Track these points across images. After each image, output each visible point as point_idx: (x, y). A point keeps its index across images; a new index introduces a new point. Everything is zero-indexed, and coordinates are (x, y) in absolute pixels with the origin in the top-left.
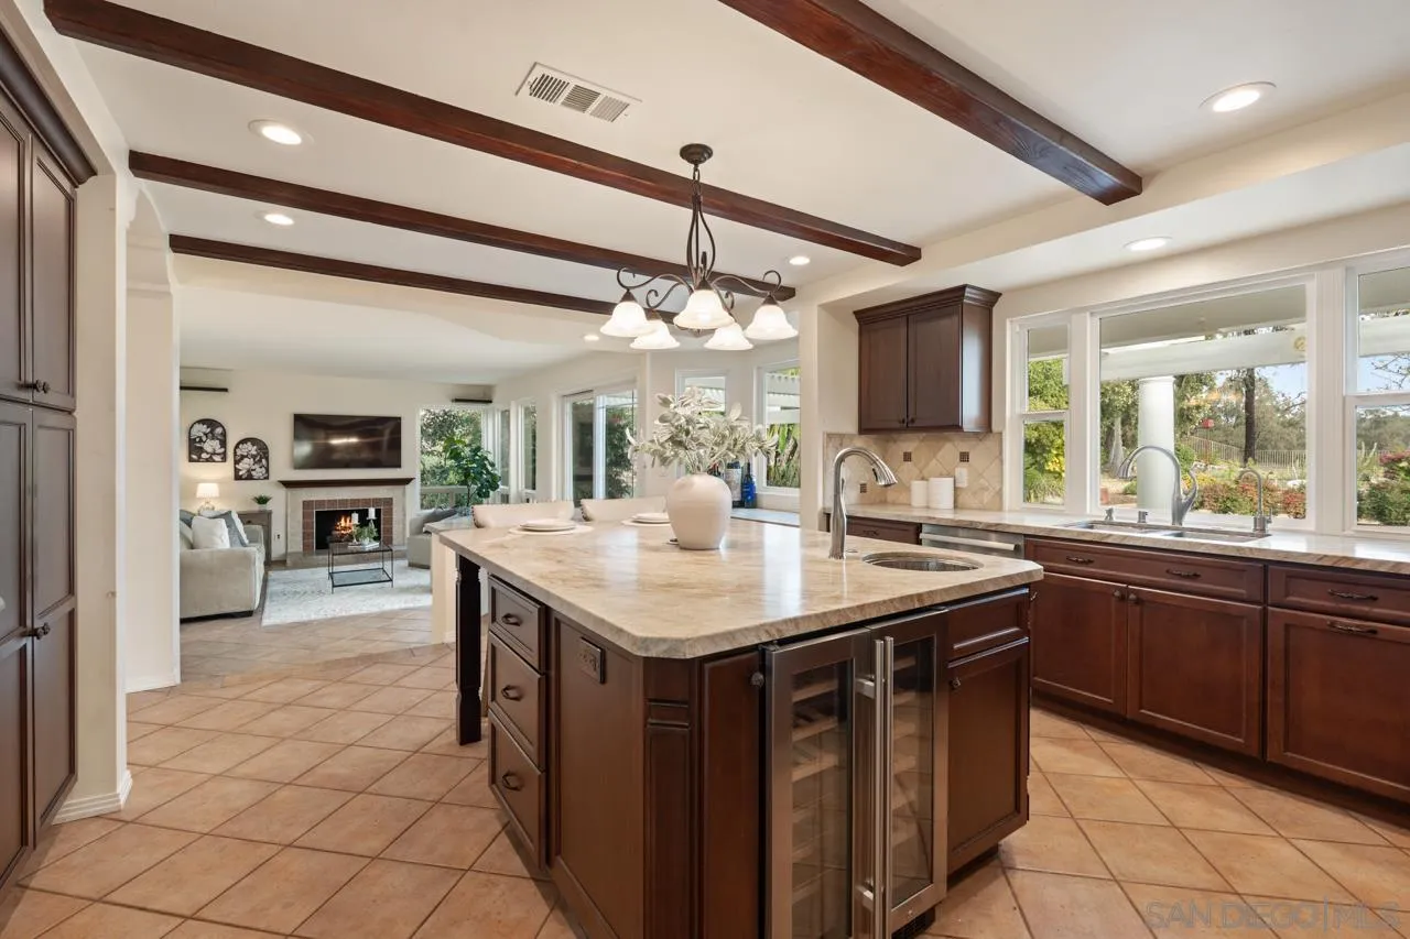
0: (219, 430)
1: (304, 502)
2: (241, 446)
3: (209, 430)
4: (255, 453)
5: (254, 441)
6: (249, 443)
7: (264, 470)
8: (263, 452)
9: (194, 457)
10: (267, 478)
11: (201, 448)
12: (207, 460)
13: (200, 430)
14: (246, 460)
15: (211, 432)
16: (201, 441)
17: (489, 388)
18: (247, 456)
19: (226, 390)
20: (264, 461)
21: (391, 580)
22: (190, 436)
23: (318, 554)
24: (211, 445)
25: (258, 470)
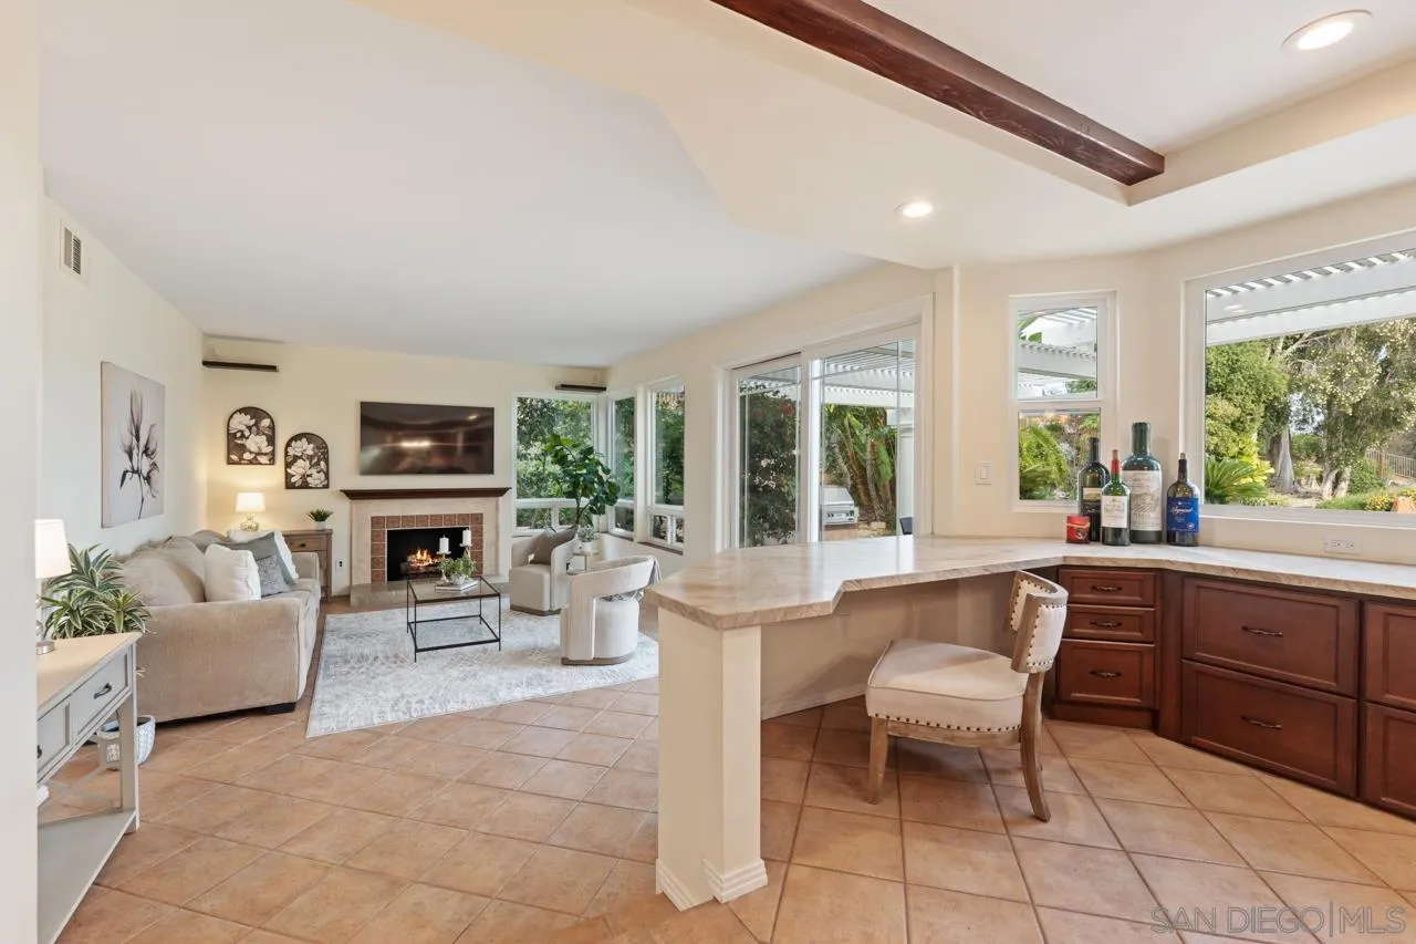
0: (266, 422)
1: (372, 518)
2: (293, 444)
3: (253, 421)
4: (310, 452)
5: (310, 437)
6: (304, 440)
7: (322, 476)
8: (322, 452)
9: (234, 457)
10: (326, 487)
11: (243, 446)
12: (251, 462)
13: (241, 422)
14: (300, 462)
15: (256, 424)
16: (243, 436)
17: (603, 371)
18: (301, 457)
19: (273, 368)
20: (322, 463)
21: (498, 640)
22: (228, 430)
23: (390, 590)
24: (256, 443)
25: (315, 475)
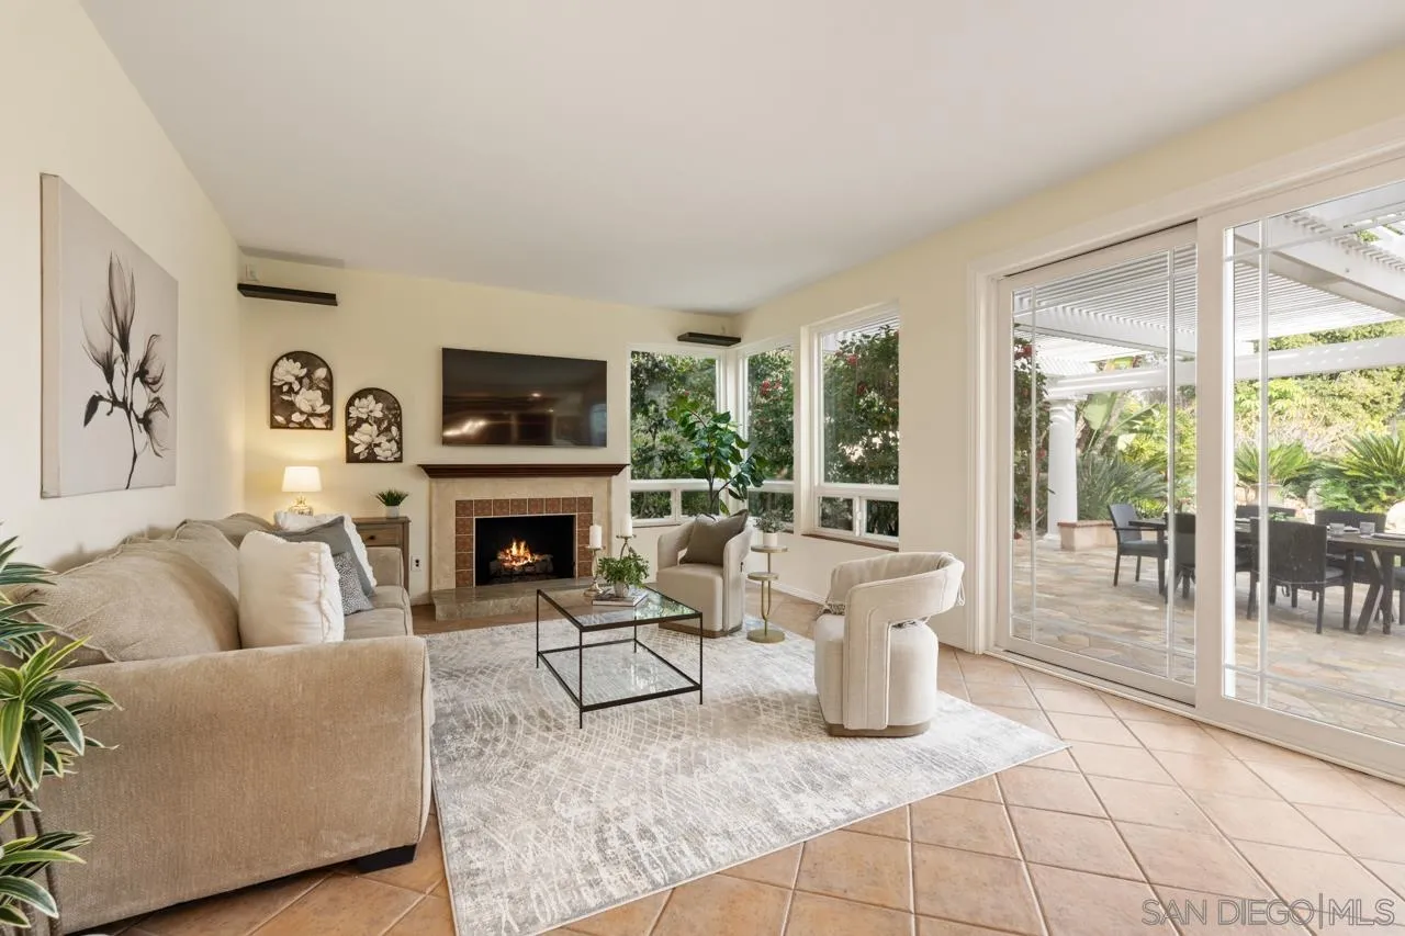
0: (321, 373)
1: (458, 503)
2: (357, 401)
3: (305, 371)
4: (379, 414)
5: (378, 394)
6: (371, 398)
7: (394, 446)
8: (393, 414)
9: (280, 419)
10: (399, 460)
11: (292, 404)
12: (301, 426)
13: (289, 371)
14: (365, 426)
15: (309, 375)
16: (291, 390)
18: (366, 421)
19: (329, 299)
20: (394, 429)
21: (698, 687)
22: (272, 382)
23: (481, 597)
24: (307, 399)
25: (385, 445)
